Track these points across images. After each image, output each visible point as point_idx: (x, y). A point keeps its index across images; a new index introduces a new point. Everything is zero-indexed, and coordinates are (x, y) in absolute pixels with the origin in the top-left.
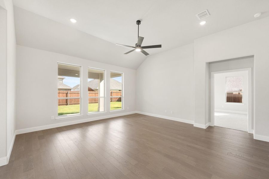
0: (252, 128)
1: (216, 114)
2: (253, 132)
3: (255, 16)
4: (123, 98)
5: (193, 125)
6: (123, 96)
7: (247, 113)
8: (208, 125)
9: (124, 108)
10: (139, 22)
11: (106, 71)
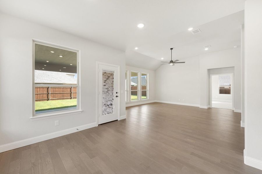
0: (234, 107)
1: (213, 102)
2: (234, 109)
3: (234, 47)
4: (148, 91)
5: (199, 107)
6: (148, 90)
7: (231, 101)
8: (208, 106)
9: (148, 98)
10: (172, 49)
11: (139, 73)
